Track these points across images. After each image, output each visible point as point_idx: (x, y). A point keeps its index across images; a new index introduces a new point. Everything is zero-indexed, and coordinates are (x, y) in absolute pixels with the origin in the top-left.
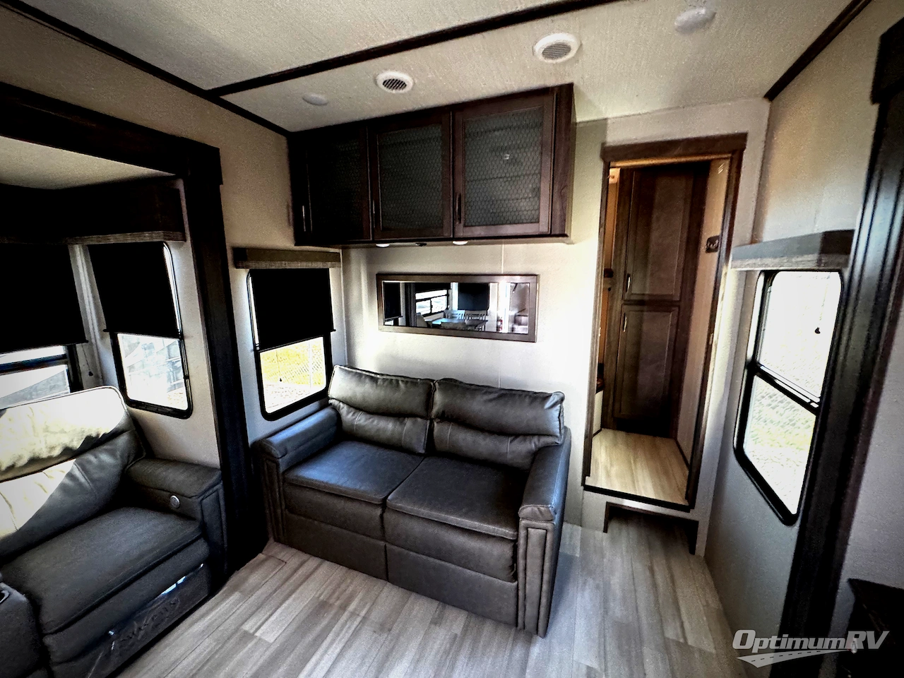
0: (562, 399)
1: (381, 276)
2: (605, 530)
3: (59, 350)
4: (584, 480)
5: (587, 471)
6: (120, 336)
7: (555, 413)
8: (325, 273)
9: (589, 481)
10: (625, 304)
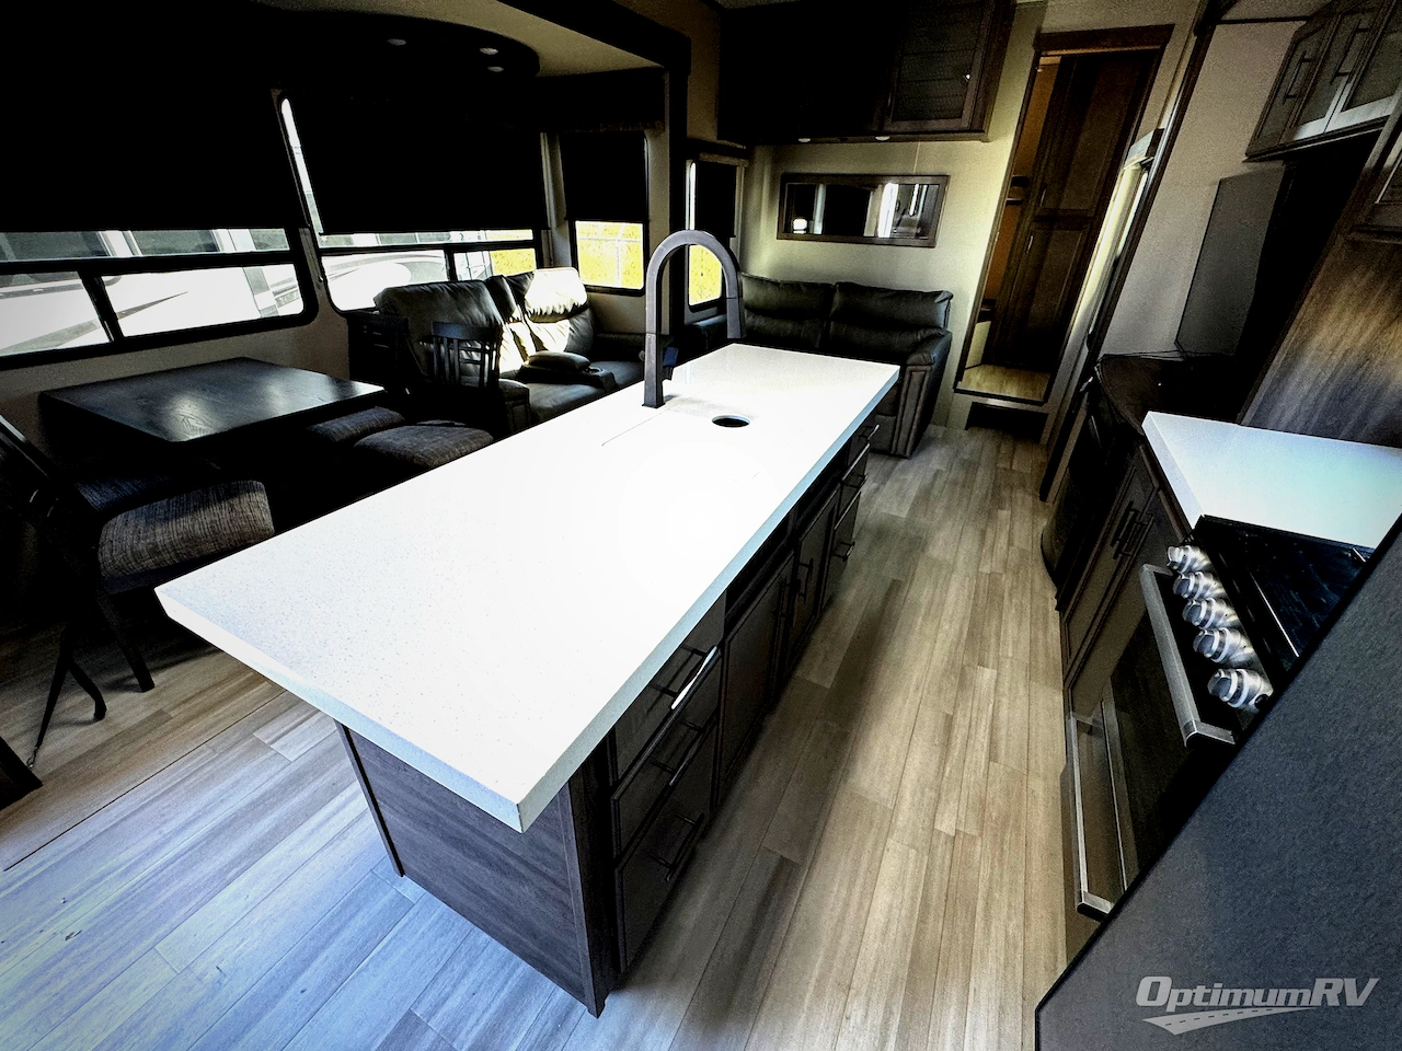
0: (952, 297)
1: (787, 177)
2: (966, 429)
3: (527, 235)
4: (956, 384)
5: (959, 377)
6: (578, 223)
7: (943, 307)
8: (733, 169)
9: (960, 386)
10: (1035, 221)
